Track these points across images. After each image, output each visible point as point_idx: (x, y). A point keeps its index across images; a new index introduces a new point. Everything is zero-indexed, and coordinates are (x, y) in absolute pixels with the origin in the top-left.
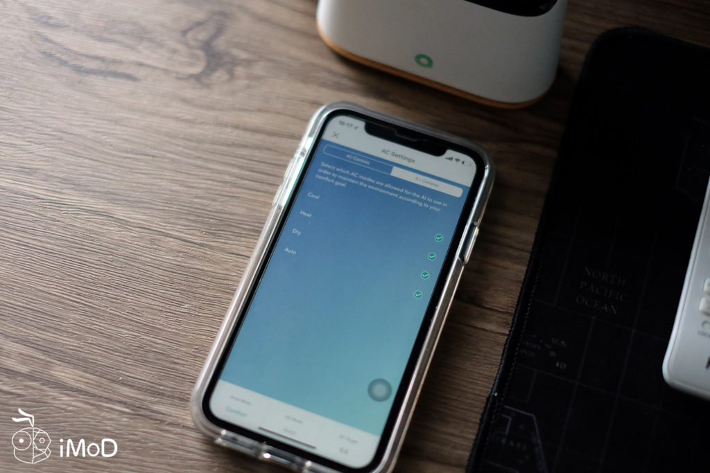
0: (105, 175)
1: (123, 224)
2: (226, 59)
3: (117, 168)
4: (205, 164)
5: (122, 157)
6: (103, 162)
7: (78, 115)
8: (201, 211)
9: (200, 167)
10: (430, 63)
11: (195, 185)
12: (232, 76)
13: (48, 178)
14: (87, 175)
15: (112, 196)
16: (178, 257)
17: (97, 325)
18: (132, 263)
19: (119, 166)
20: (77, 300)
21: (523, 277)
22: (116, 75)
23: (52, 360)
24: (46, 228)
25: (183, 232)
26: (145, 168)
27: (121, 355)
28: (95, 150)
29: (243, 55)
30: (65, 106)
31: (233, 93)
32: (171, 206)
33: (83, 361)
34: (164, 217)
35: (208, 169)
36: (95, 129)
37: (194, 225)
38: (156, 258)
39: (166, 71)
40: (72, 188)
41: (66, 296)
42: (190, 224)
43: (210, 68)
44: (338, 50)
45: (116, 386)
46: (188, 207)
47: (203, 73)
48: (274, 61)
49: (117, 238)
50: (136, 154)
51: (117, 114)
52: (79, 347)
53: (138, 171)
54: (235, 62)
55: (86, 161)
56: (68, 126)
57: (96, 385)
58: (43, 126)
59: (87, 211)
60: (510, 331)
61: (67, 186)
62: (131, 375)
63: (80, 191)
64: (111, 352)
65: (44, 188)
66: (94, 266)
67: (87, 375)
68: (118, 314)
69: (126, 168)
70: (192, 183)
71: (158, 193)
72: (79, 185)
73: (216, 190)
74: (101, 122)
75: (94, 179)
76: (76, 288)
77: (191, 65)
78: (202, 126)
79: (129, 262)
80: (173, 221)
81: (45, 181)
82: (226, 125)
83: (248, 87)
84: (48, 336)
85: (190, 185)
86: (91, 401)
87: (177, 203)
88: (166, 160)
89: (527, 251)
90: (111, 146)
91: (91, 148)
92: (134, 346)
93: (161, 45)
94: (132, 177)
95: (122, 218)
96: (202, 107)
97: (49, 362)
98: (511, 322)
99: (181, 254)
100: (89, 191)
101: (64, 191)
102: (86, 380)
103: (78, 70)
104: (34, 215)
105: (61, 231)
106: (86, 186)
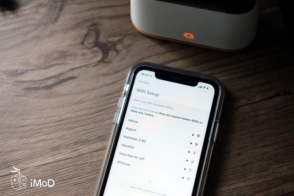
0: (92, 130)
2: (109, 45)
3: (95, 123)
5: (94, 117)
6: (87, 125)
7: (61, 109)
12: (118, 52)
13: (67, 146)
14: (84, 135)
19: (96, 122)
22: (65, 80)
24: (82, 170)
26: (107, 116)
28: (79, 121)
29: (116, 39)
30: (52, 109)
31: (123, 59)
36: (73, 111)
39: (86, 66)
40: (81, 145)
43: (105, 53)
47: (104, 57)
48: (131, 34)
50: (99, 112)
51: (78, 98)
53: (105, 119)
54: (114, 45)
55: (79, 128)
56: (59, 117)
58: (48, 123)
59: (95, 151)
61: (78, 145)
63: (85, 144)
65: (68, 152)
69: (99, 121)
72: (83, 142)
74: (73, 106)
75: (88, 134)
77: (95, 56)
78: (119, 82)
81: (67, 148)
83: (128, 52)
88: (114, 107)
90: (85, 115)
91: (77, 121)
93: (76, 55)
94: (104, 124)
96: (114, 73)
100: (90, 141)
101: (78, 148)
103: (46, 88)
104: (72, 167)
105: (90, 167)
106: (87, 140)
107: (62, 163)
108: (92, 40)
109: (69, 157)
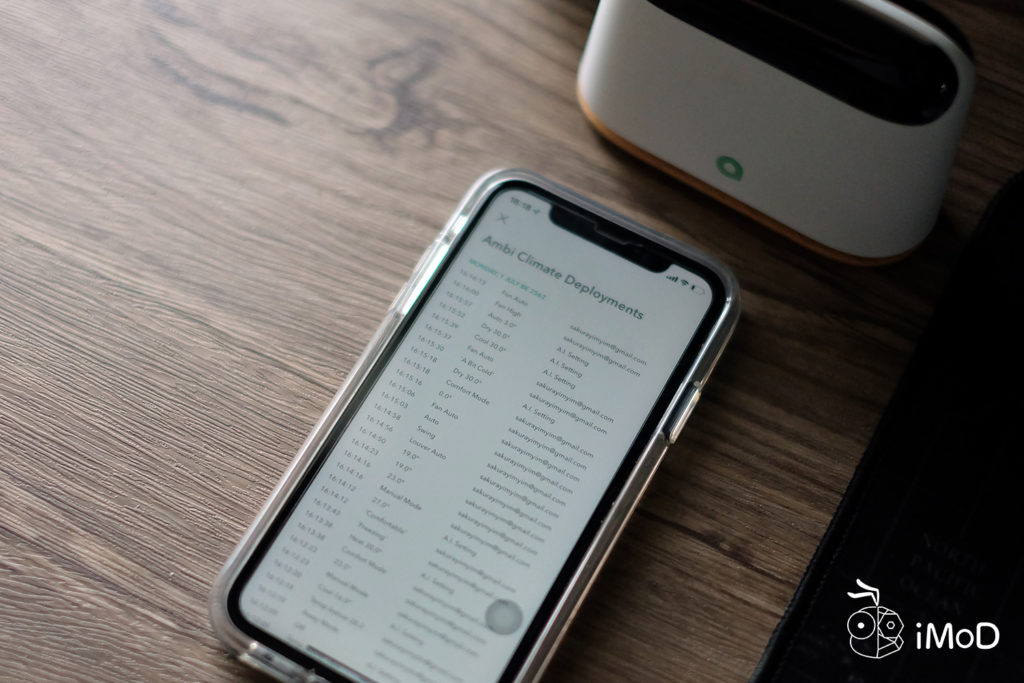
0: (210, 260)
1: (222, 338)
2: (428, 114)
3: (230, 252)
4: (363, 269)
5: (240, 237)
6: (211, 240)
7: (188, 162)
8: (344, 341)
9: (355, 272)
10: (738, 174)
11: (342, 299)
12: (432, 142)
13: (124, 248)
14: (183, 255)
15: (215, 293)
16: (295, 403)
17: (152, 485)
18: (224, 402)
19: (234, 250)
20: (130, 442)
21: (824, 531)
22: (256, 110)
23: (74, 527)
24: (105, 324)
25: (310, 367)
26: (272, 259)
27: (180, 538)
28: (202, 219)
29: (455, 113)
30: (170, 146)
31: (428, 168)
32: (300, 324)
33: (122, 537)
34: (287, 339)
35: (367, 277)
36: (209, 188)
37: (329, 359)
38: (261, 400)
39: (332, 118)
40: (155, 271)
41: (114, 434)
42: (323, 357)
43: (400, 125)
44: (600, 128)
45: (162, 584)
46: (325, 330)
47: (389, 130)
48: (501, 130)
49: (208, 358)
50: (264, 236)
51: (246, 171)
52: (119, 515)
53: (261, 262)
54: (441, 121)
55: (186, 233)
56: (169, 176)
57: (132, 577)
58: (133, 170)
59: (172, 309)
60: (787, 612)
61: (150, 267)
62: (189, 572)
63: (167, 277)
64: (165, 530)
65: (114, 263)
66: (165, 394)
67: (122, 559)
68: (187, 474)
69: (243, 254)
70: (340, 295)
71: (283, 301)
72: (167, 268)
73: (372, 312)
74: (219, 178)
75: (192, 262)
76: (132, 424)
77: (372, 114)
78: (371, 211)
79: (219, 398)
80: (297, 347)
81: (119, 253)
82: (408, 215)
83: (454, 162)
84: (76, 488)
85: (337, 297)
86: (119, 600)
87: (308, 321)
88: (305, 253)
89: (838, 493)
90: (228, 217)
91: (197, 215)
92: (201, 528)
93: (333, 77)
94: (250, 270)
95: (224, 330)
96: (376, 181)
97: (69, 528)
98: (790, 598)
99: (301, 401)
100: (181, 279)
101: (143, 273)
102: (119, 567)
103: (201, 93)
104: (92, 301)
105: (128, 334)
106: (178, 271)
107: (80, 274)
108: (399, 72)
109: (108, 275)
